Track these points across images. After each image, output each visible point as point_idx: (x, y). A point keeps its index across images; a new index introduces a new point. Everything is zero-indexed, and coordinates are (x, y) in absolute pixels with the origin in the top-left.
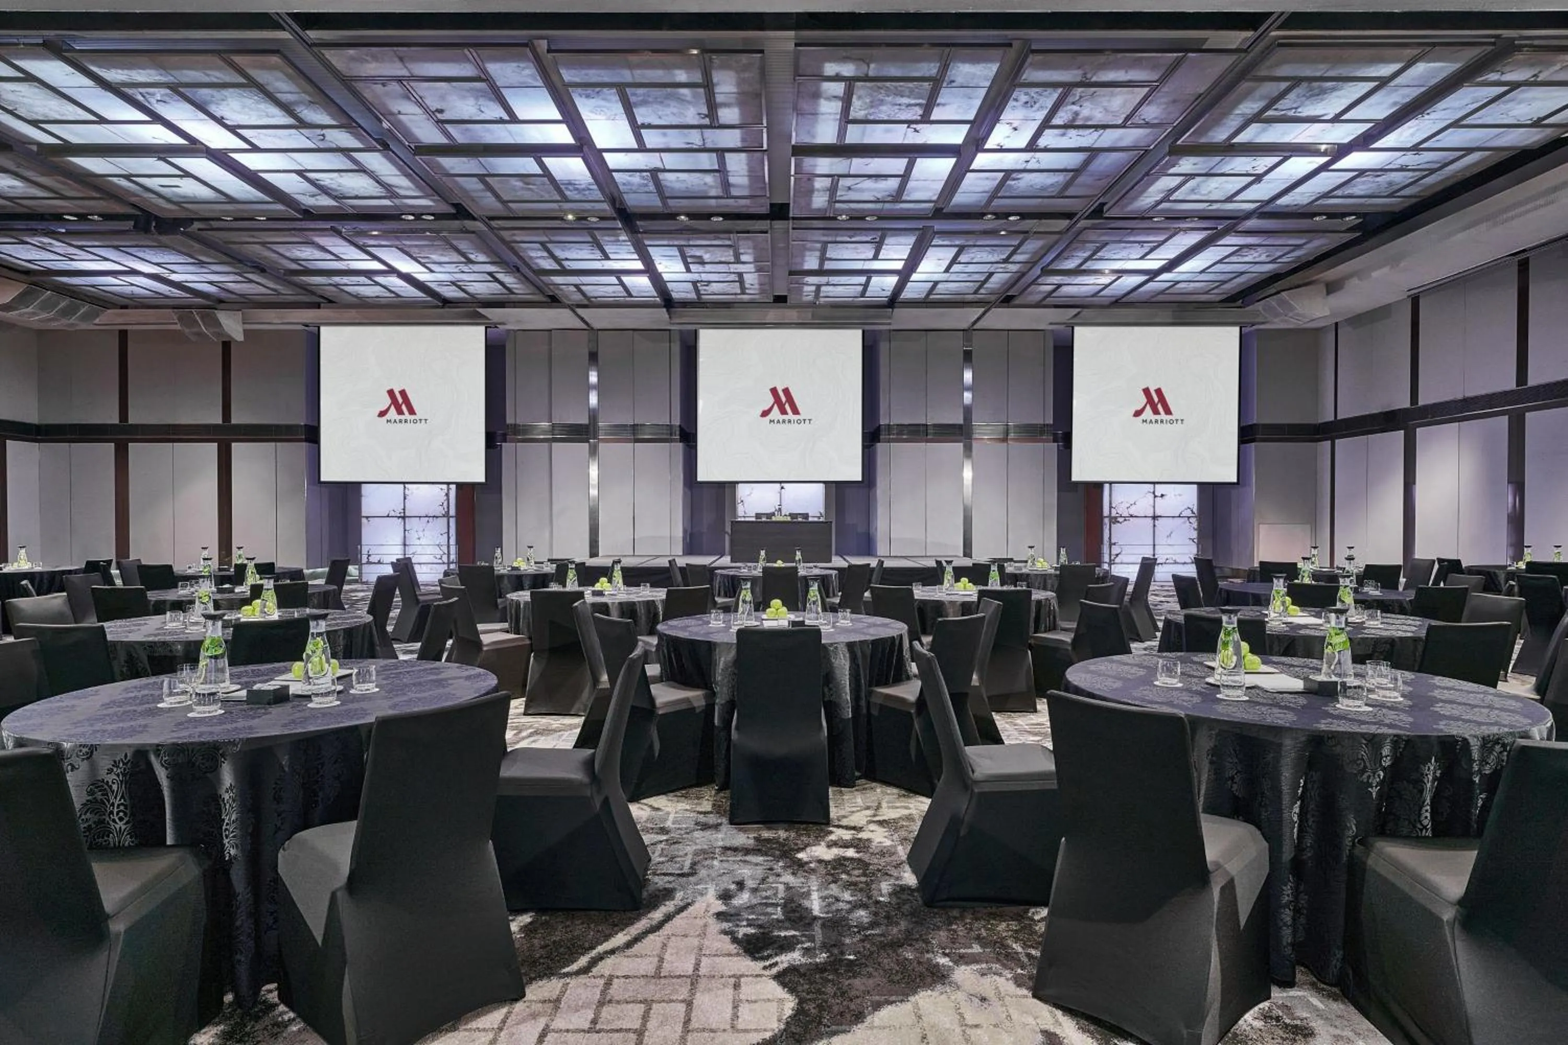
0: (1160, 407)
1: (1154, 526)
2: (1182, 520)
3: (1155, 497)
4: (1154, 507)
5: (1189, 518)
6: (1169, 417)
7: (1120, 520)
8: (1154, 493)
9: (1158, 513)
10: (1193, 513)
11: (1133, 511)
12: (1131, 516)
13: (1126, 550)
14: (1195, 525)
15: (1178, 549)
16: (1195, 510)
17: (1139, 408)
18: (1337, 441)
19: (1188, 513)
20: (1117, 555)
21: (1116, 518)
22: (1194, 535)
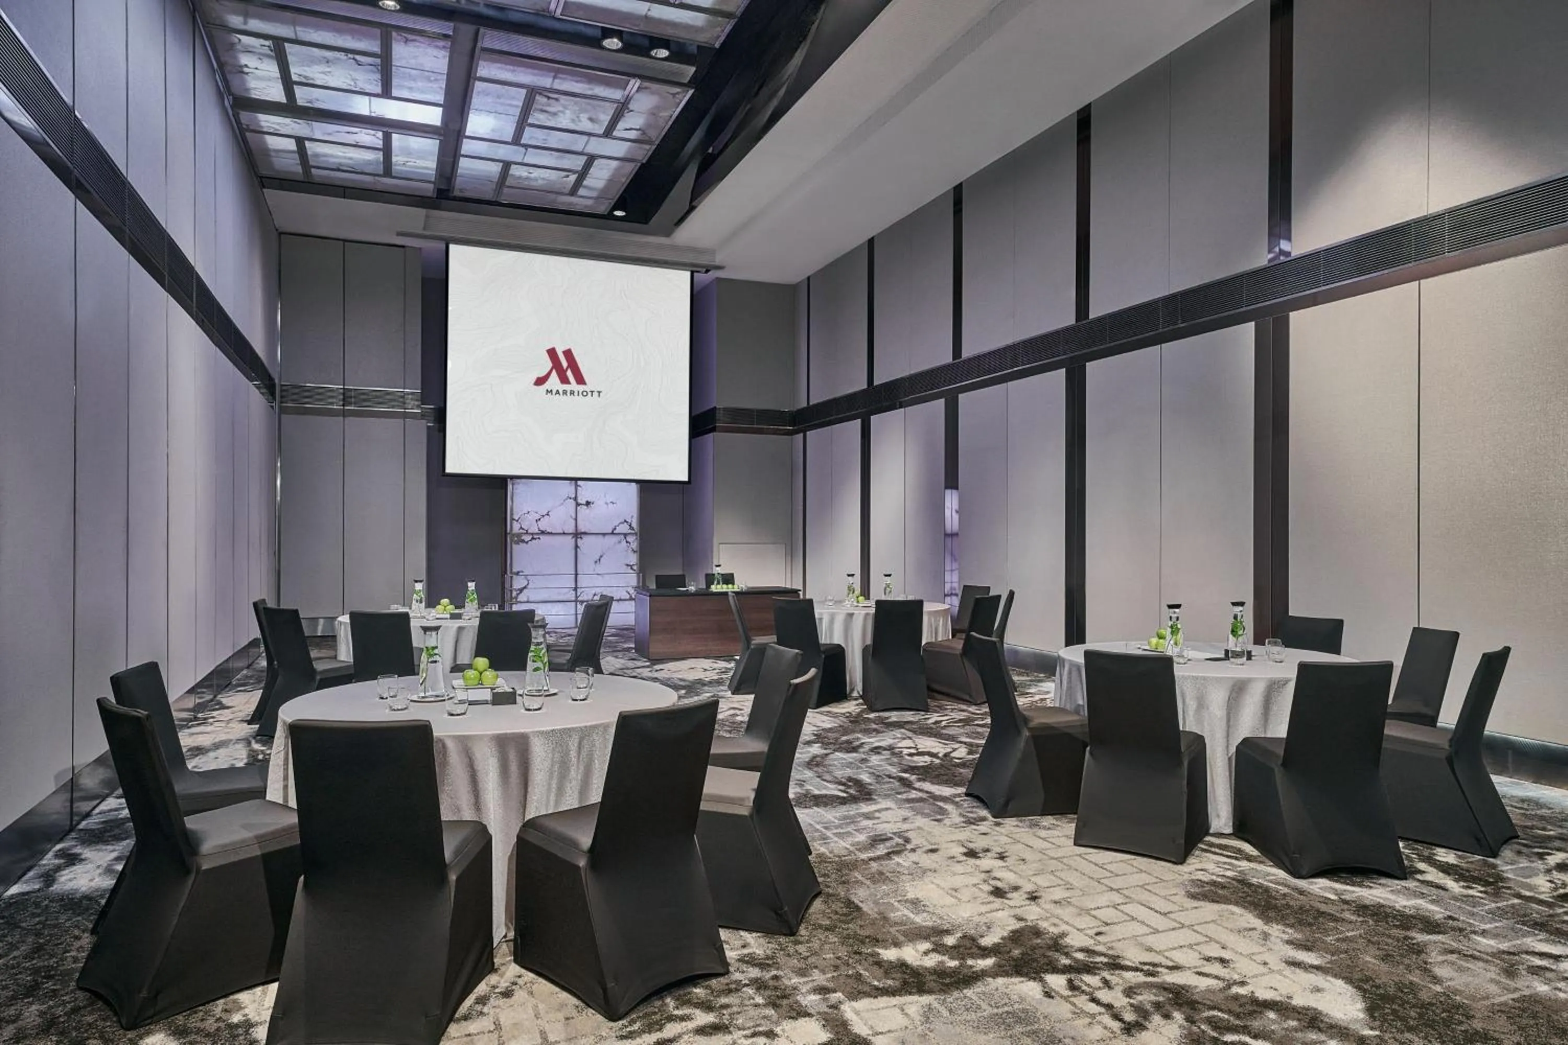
0: (569, 374)
1: (577, 547)
2: (614, 539)
3: (578, 504)
4: (576, 520)
5: (625, 535)
6: (581, 388)
7: (528, 538)
8: (575, 499)
9: (582, 528)
10: (631, 528)
11: (544, 525)
12: (543, 532)
13: (535, 582)
14: (635, 545)
15: (613, 580)
16: (634, 525)
17: (543, 374)
18: (808, 433)
19: (624, 529)
20: (521, 590)
21: (519, 535)
22: (633, 559)
